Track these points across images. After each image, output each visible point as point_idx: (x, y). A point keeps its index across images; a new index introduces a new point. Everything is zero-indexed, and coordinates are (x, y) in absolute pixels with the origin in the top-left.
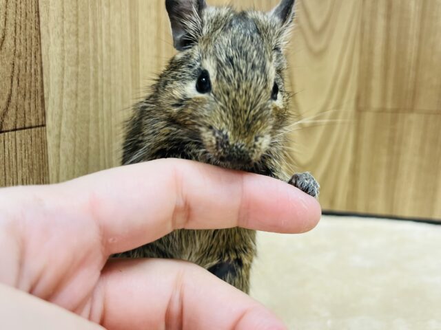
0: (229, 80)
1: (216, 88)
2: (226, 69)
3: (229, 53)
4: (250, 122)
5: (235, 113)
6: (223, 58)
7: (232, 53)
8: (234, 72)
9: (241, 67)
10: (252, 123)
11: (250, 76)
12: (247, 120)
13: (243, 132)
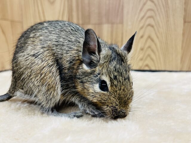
0: (116, 86)
1: (111, 89)
2: (114, 81)
3: (114, 74)
4: (126, 101)
5: (120, 98)
6: (112, 77)
7: (116, 74)
8: (118, 82)
9: (120, 80)
10: (127, 101)
11: (124, 83)
12: (125, 100)
13: (123, 106)
